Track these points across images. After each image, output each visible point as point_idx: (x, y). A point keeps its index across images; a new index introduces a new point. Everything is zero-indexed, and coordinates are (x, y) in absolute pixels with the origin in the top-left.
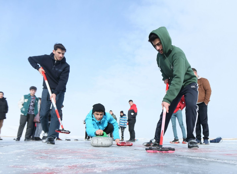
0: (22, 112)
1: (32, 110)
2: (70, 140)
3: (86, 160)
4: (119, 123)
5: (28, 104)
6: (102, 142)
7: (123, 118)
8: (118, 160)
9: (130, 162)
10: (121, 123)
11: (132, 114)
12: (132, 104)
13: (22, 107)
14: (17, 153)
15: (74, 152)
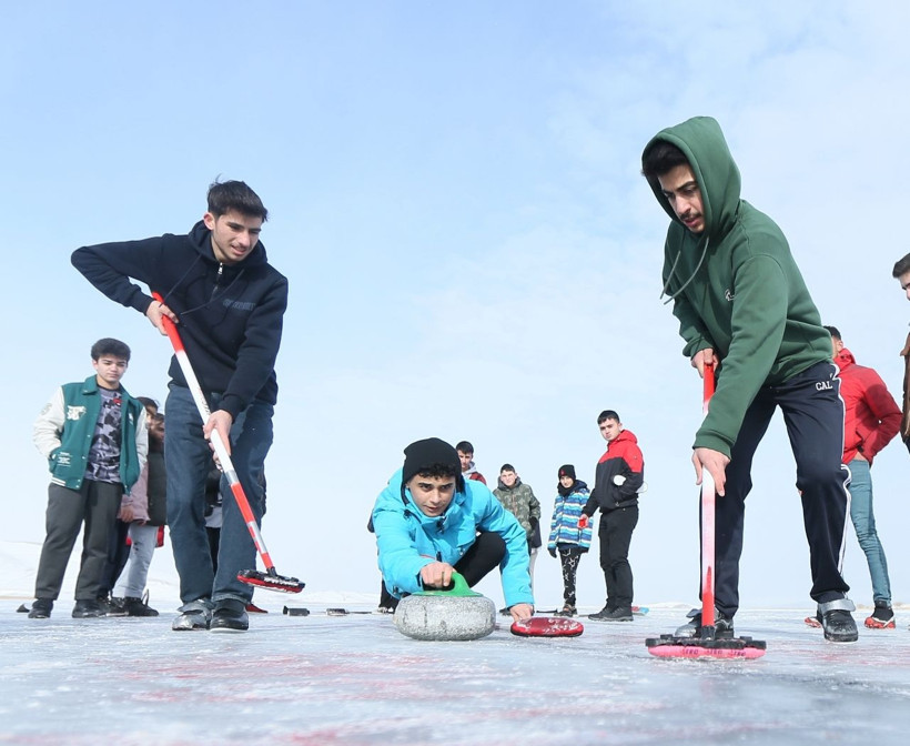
0: (55, 468)
1: (110, 462)
2: (304, 612)
3: (381, 707)
4: (553, 528)
5: (86, 433)
6: (445, 618)
7: (573, 501)
8: (545, 707)
9: (605, 715)
10: (564, 529)
11: (619, 480)
12: (614, 433)
13: (58, 444)
14: (33, 674)
15: (325, 668)
